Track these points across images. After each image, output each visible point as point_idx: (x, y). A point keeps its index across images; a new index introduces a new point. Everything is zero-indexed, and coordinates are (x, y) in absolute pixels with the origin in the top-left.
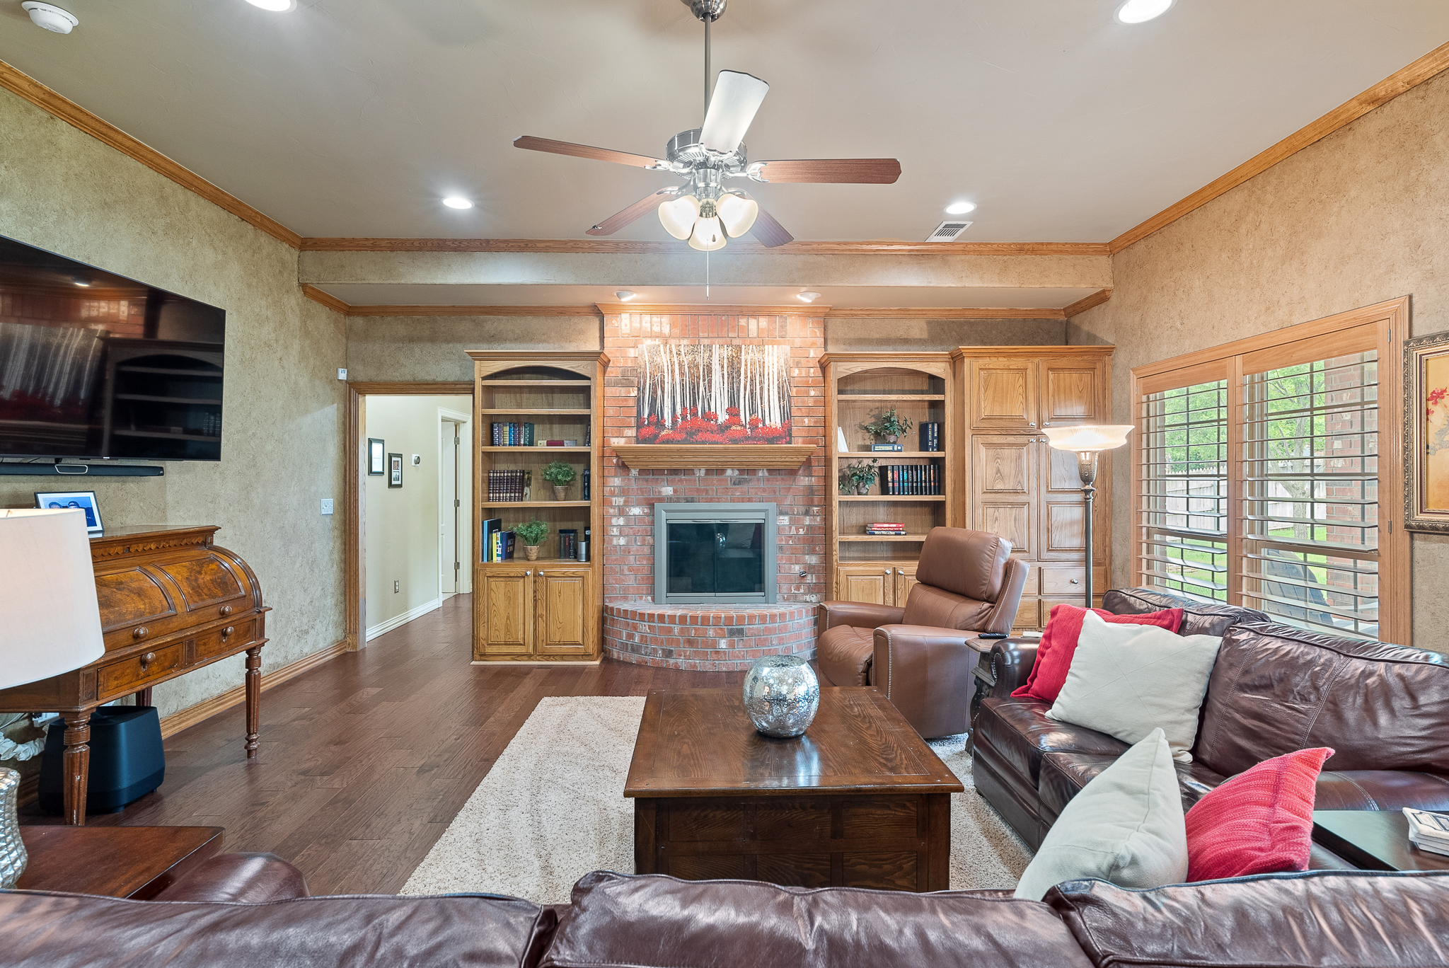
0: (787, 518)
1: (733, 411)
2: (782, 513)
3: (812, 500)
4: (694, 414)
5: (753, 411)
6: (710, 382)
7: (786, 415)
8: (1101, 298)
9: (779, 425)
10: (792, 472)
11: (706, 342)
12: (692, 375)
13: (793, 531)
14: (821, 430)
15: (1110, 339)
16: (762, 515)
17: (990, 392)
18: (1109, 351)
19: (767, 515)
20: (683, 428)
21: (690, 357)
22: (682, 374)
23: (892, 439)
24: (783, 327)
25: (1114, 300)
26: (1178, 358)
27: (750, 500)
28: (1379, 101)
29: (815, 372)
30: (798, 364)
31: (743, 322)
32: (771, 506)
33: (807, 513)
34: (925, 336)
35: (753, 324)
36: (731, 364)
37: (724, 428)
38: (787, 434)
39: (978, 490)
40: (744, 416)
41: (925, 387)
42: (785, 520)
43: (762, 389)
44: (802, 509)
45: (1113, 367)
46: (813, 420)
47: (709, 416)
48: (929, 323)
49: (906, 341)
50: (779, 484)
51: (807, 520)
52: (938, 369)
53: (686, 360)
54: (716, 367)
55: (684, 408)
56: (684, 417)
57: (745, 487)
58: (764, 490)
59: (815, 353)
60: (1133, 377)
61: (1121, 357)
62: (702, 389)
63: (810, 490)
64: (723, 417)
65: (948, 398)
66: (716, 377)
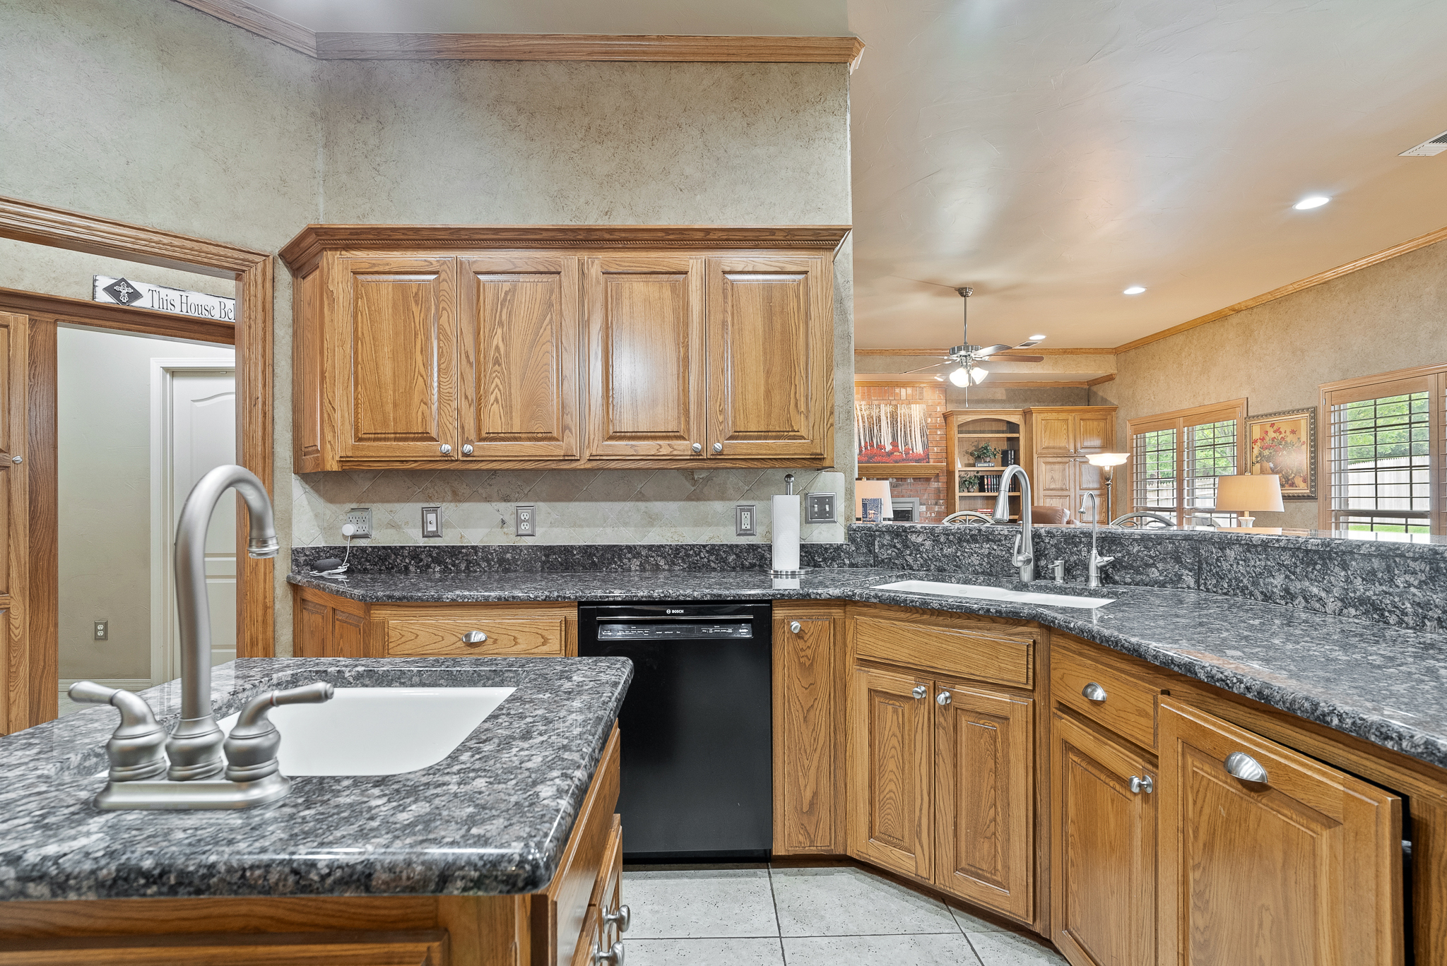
0: (924, 507)
1: (894, 443)
2: (921, 504)
3: (939, 496)
4: (872, 446)
5: (906, 444)
6: (880, 426)
7: (926, 446)
8: (1110, 378)
9: (922, 453)
10: (928, 480)
11: (876, 402)
12: (869, 422)
13: (929, 515)
14: (944, 455)
15: (1116, 402)
16: (911, 505)
17: (1048, 433)
18: (1115, 409)
19: (914, 505)
20: (866, 455)
21: (868, 412)
22: (864, 422)
23: (988, 459)
24: (921, 393)
25: (1117, 380)
26: (1152, 416)
27: (903, 496)
28: (1237, 311)
29: (940, 420)
30: (930, 416)
31: (897, 390)
32: (916, 500)
33: (936, 504)
34: (1004, 398)
35: (903, 390)
36: (892, 416)
37: (890, 454)
38: (926, 457)
39: (1041, 489)
40: (901, 447)
41: (1005, 429)
42: (923, 508)
43: (910, 430)
44: (934, 502)
45: (1117, 418)
46: (939, 448)
47: (880, 447)
48: (1006, 390)
49: (994, 401)
50: (920, 486)
51: (937, 508)
52: (1015, 419)
53: (866, 414)
54: (883, 418)
55: (866, 443)
56: (866, 448)
57: (900, 489)
58: (911, 491)
59: (940, 409)
60: (1128, 425)
61: (1122, 413)
62: (875, 431)
63: (938, 490)
64: (889, 448)
65: (1022, 436)
66: (884, 424)
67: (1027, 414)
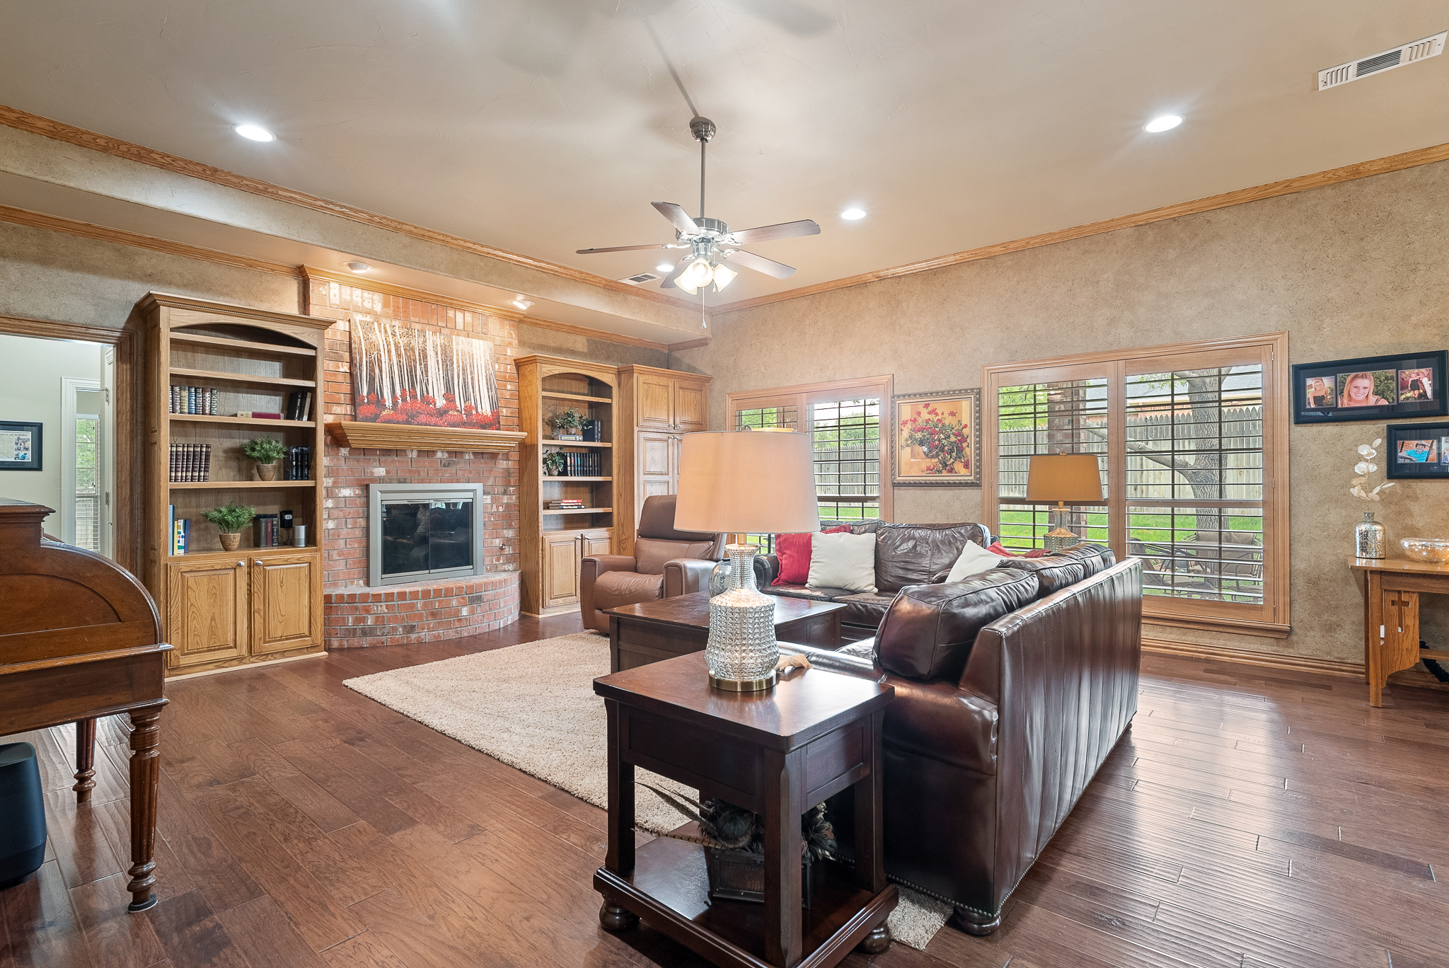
0: (489, 497)
1: (449, 396)
2: (485, 493)
3: (509, 481)
4: (414, 396)
5: (467, 399)
6: (426, 366)
7: (494, 405)
8: (702, 343)
9: (490, 414)
10: (494, 456)
11: (417, 326)
12: (409, 357)
13: (494, 509)
14: (516, 420)
15: (709, 372)
16: (471, 495)
17: (649, 400)
18: (708, 379)
19: (475, 494)
20: (404, 411)
21: (405, 340)
22: (399, 355)
23: (573, 431)
24: (485, 324)
25: (712, 345)
26: (763, 390)
27: (458, 481)
29: (511, 369)
30: (497, 360)
31: (451, 313)
32: (478, 487)
33: (505, 493)
34: (585, 350)
35: (459, 315)
36: (444, 352)
37: (442, 413)
38: (494, 422)
39: (641, 473)
40: (460, 403)
41: (586, 392)
42: (488, 499)
43: (472, 379)
44: (501, 489)
45: (711, 391)
46: (509, 410)
47: (427, 400)
48: (588, 340)
49: (573, 353)
50: (482, 465)
51: (505, 499)
52: (608, 378)
53: (402, 342)
54: (430, 353)
55: (403, 390)
56: (404, 400)
57: (453, 469)
58: (470, 472)
59: (513, 352)
60: (729, 400)
61: (717, 385)
62: (419, 372)
63: (508, 472)
64: (440, 402)
65: (615, 401)
66: (432, 363)
67: (624, 373)
